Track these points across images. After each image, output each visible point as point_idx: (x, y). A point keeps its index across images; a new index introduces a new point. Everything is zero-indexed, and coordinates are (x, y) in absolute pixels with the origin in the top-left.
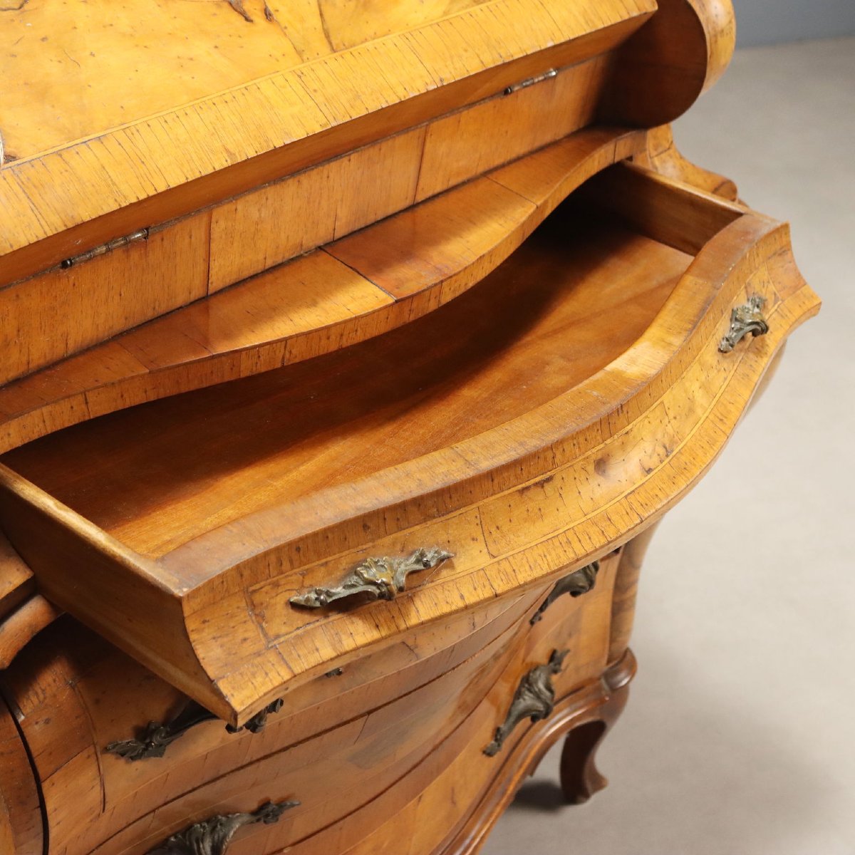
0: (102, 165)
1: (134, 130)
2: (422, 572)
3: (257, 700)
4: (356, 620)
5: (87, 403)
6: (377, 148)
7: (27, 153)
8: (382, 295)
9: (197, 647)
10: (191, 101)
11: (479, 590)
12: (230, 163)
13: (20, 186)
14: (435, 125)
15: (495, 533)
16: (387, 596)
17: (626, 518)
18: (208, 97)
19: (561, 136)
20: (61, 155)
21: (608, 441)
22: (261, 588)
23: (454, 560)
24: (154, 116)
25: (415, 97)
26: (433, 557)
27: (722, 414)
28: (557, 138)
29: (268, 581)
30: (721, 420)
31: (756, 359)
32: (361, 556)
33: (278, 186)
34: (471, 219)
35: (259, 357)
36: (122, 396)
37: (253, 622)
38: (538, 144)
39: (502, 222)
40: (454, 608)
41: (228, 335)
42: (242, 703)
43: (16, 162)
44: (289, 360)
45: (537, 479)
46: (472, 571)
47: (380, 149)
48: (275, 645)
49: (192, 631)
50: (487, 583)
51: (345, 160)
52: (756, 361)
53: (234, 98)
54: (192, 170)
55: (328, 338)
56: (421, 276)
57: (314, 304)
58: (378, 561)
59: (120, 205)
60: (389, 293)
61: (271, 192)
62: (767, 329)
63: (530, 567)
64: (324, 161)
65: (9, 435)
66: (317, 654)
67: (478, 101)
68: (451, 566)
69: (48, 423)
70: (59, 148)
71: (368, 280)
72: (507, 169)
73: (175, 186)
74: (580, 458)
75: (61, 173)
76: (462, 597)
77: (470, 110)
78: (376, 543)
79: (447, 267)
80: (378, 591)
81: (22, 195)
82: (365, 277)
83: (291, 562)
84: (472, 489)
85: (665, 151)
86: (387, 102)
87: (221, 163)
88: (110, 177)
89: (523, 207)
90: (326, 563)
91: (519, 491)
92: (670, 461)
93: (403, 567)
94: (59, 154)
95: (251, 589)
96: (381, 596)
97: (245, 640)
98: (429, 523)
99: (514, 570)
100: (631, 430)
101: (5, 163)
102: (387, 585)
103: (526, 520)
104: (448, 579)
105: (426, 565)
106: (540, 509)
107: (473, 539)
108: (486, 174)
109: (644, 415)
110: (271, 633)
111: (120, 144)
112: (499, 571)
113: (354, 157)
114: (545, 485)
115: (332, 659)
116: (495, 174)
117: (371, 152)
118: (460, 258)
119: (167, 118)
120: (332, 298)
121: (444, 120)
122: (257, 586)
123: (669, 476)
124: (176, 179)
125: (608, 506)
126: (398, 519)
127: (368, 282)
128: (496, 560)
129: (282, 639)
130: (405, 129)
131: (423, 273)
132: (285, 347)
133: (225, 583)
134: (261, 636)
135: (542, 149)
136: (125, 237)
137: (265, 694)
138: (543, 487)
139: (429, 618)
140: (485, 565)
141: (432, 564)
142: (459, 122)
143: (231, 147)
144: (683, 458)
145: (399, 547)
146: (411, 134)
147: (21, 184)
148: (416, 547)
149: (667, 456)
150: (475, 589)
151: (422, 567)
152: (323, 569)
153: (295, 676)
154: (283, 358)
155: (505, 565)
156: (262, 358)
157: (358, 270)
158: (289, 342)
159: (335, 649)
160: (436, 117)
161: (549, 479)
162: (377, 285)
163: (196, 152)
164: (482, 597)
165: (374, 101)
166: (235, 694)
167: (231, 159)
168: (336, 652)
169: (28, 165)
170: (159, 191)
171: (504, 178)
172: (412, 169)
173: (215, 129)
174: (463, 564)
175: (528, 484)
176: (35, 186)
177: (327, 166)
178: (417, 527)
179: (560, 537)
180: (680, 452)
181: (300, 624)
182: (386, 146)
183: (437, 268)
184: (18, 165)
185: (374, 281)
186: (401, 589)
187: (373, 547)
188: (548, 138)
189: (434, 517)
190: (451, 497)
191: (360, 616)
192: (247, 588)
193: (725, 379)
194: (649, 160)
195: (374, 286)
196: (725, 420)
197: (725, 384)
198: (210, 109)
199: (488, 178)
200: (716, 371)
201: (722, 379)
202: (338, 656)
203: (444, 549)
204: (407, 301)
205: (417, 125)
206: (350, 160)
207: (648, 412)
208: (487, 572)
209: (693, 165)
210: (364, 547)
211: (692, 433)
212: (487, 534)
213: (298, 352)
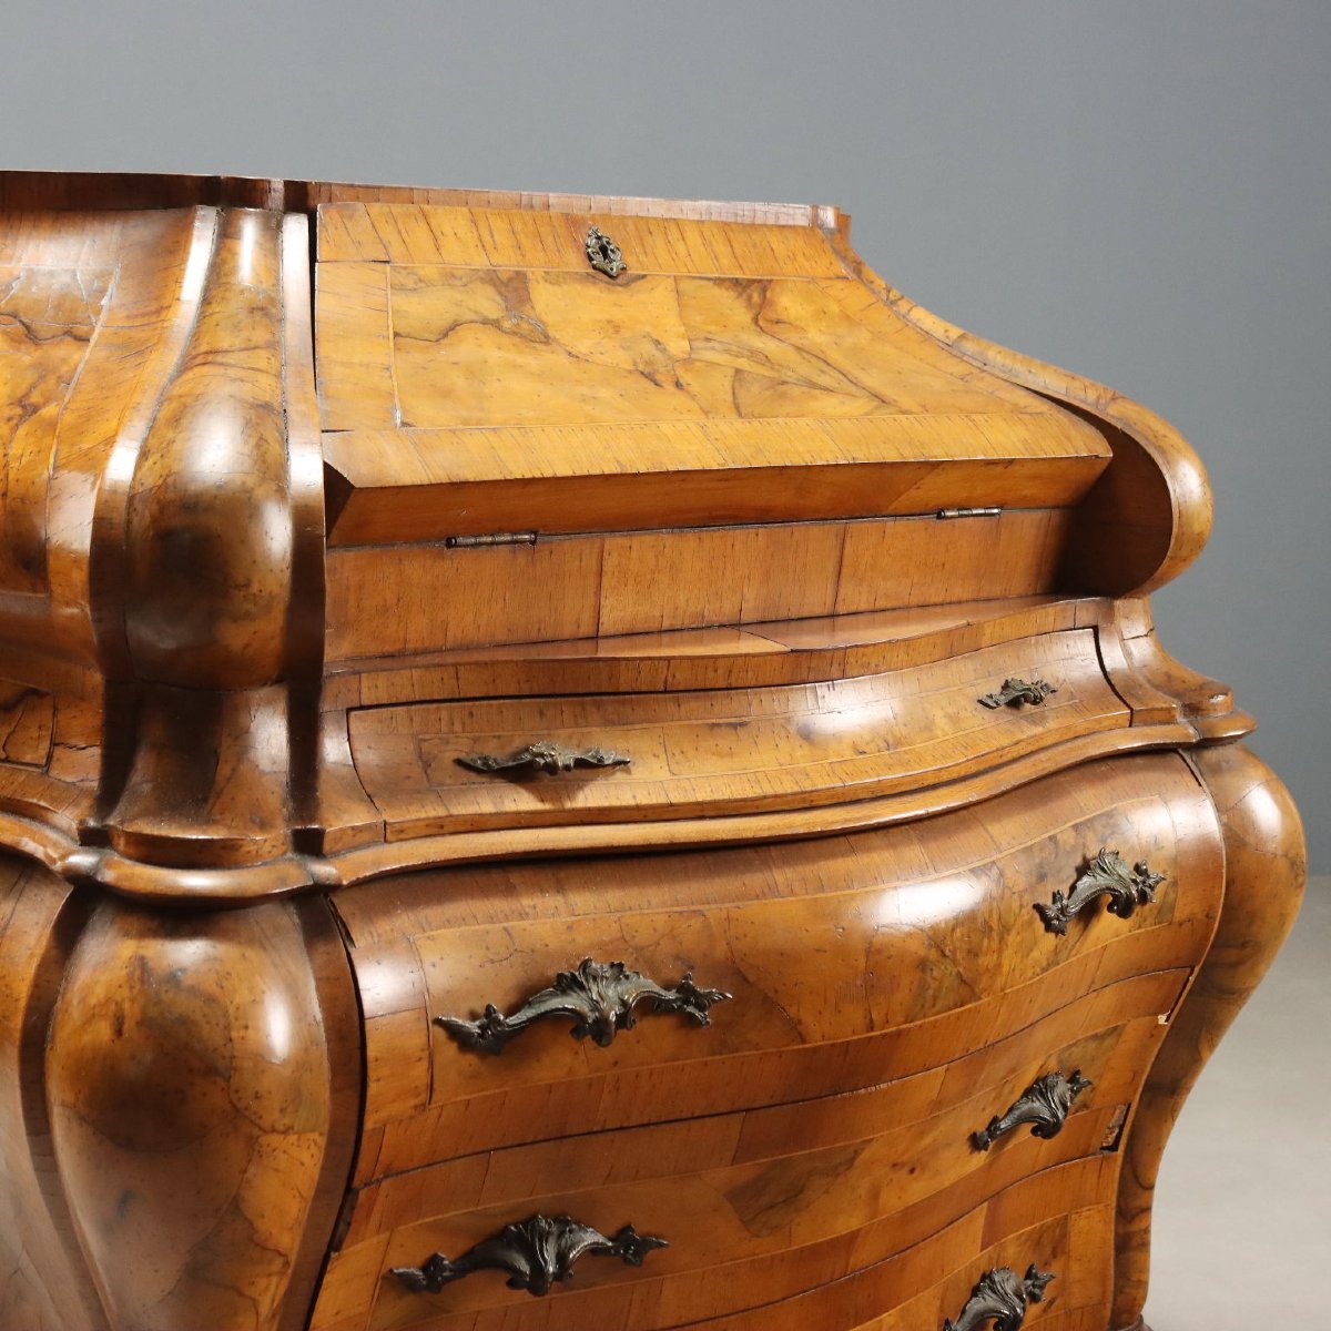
1: (528, 430)
2: (595, 767)
4: (522, 790)
5: (458, 679)
8: (778, 646)
11: (653, 796)
15: (678, 756)
17: (826, 778)
22: (431, 739)
23: (633, 769)
26: (609, 757)
29: (439, 735)
32: (535, 740)
33: (677, 536)
35: (639, 672)
37: (419, 766)
40: (624, 804)
42: (392, 816)
43: (412, 429)
44: (672, 684)
45: (733, 720)
46: (649, 780)
48: (437, 790)
50: (662, 792)
54: (580, 468)
55: (716, 671)
60: (786, 646)
61: (668, 540)
63: (712, 790)
66: (477, 806)
68: (628, 771)
69: (416, 688)
73: (561, 475)
74: (781, 716)
76: (634, 798)
78: (552, 732)
80: (543, 762)
83: (463, 724)
84: (657, 709)
90: (499, 736)
91: (709, 725)
93: (575, 755)
95: (421, 737)
96: (546, 766)
97: (409, 777)
98: (609, 728)
99: (694, 789)
102: (552, 756)
103: (713, 753)
104: (623, 780)
105: (601, 762)
106: (731, 748)
107: (654, 755)
110: (435, 780)
111: (512, 436)
112: (678, 786)
113: (762, 532)
114: (739, 729)
115: (491, 814)
122: (427, 737)
124: (564, 471)
125: (808, 765)
126: (576, 715)
128: (676, 777)
129: (445, 788)
132: (670, 668)
133: (394, 720)
134: (425, 779)
136: (513, 533)
137: (418, 820)
138: (736, 729)
139: (597, 806)
140: (664, 779)
141: (608, 763)
143: (623, 461)
144: (907, 757)
145: (575, 741)
148: (593, 745)
149: (888, 749)
150: (649, 795)
151: (595, 762)
152: (495, 741)
153: (451, 817)
154: (666, 681)
155: (685, 784)
156: (642, 674)
158: (672, 663)
159: (496, 807)
161: (743, 725)
162: (775, 642)
164: (654, 802)
166: (388, 810)
168: (495, 810)
170: (546, 476)
173: (608, 445)
174: (638, 772)
175: (721, 721)
177: (731, 532)
178: (597, 729)
179: (750, 775)
180: (905, 752)
181: (465, 780)
186: (567, 767)
189: (614, 724)
190: (633, 709)
191: (527, 789)
192: (417, 735)
195: (772, 642)
202: (497, 814)
203: (622, 755)
204: (804, 654)
208: (665, 785)
210: (540, 732)
212: (670, 755)
213: (682, 678)
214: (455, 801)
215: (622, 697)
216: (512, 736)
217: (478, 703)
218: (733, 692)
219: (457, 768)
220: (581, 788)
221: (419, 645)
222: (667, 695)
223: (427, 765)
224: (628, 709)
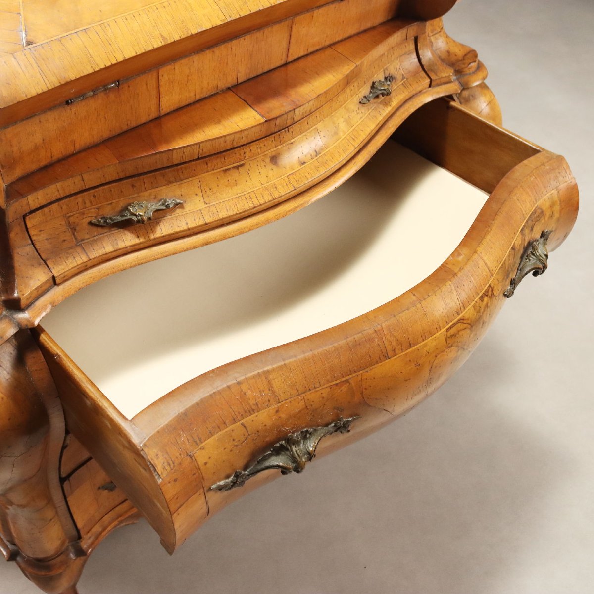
0: (85, 46)
1: (106, 25)
2: (164, 211)
3: (68, 271)
4: (126, 232)
5: (83, 180)
6: (262, 31)
7: (40, 40)
8: (258, 117)
9: (37, 243)
10: (143, 7)
11: (197, 221)
12: (163, 43)
13: (35, 60)
14: (297, 19)
15: (209, 192)
16: (141, 222)
17: (286, 187)
18: (154, 5)
19: (377, 24)
20: (60, 41)
21: (279, 147)
22: (74, 215)
23: (185, 205)
24: (119, 16)
25: (280, 3)
26: (172, 203)
27: (354, 136)
28: (375, 25)
29: (78, 212)
30: (354, 139)
31: (383, 108)
32: (131, 201)
33: (200, 55)
34: (317, 72)
35: (184, 153)
36: (104, 176)
37: (69, 232)
38: (362, 28)
39: (334, 74)
40: (182, 229)
41: (167, 141)
42: (59, 272)
43: (34, 45)
44: (202, 155)
45: (235, 165)
46: (194, 211)
47: (264, 33)
48: (81, 244)
49: (33, 235)
50: (201, 217)
51: (242, 39)
52: (383, 110)
53: (170, 4)
54: (139, 48)
56: (283, 106)
57: (219, 122)
58: (140, 204)
59: (94, 70)
60: (263, 116)
61: (195, 58)
62: (390, 93)
63: (227, 210)
64: (228, 40)
65: (38, 199)
66: (103, 249)
67: (324, 5)
68: (182, 208)
69: (61, 192)
70: (60, 36)
71: (253, 108)
72: (343, 42)
73: (128, 57)
74: (261, 155)
75: (60, 51)
76: (187, 224)
77: (320, 10)
78: (140, 194)
79: (299, 101)
80: (136, 219)
81: (35, 65)
82: (250, 106)
83: (91, 202)
84: (195, 169)
85: (438, 33)
86: (263, 6)
87: (158, 43)
88: (89, 53)
89: (348, 65)
90: (111, 204)
91: (223, 170)
92: (318, 158)
93: (154, 207)
94: (59, 40)
95: (68, 215)
96: (138, 221)
97: (64, 240)
98: (170, 185)
99: (218, 212)
100: (295, 141)
101: (26, 46)
102: (141, 216)
103: (227, 186)
104: (180, 214)
105: (168, 207)
106: (236, 181)
107: (196, 194)
108: (330, 46)
109: (303, 134)
110: (79, 238)
111: (97, 33)
112: (209, 211)
113: (247, 37)
114: (239, 168)
115: (111, 252)
116: (336, 46)
117: (259, 34)
118: (308, 96)
119: (128, 17)
120: (230, 118)
121: (303, 16)
122: (72, 214)
123: (315, 167)
124: (129, 53)
125: (276, 180)
126: (152, 183)
127: (252, 110)
128: (208, 205)
129: (85, 241)
130: (279, 21)
131: (284, 104)
132: (199, 148)
133: (52, 212)
134: (74, 239)
135: (365, 31)
136: (105, 86)
137: (72, 268)
138: (238, 169)
139: (167, 233)
140: (202, 208)
141: (171, 206)
142: (313, 16)
143: (165, 34)
144: (326, 158)
145: (153, 197)
146: (282, 24)
147: (35, 59)
148: (162, 197)
149: (316, 156)
150: (195, 220)
151: (165, 208)
152: (110, 206)
153: (90, 260)
154: (199, 154)
155: (213, 209)
156: (185, 154)
157: (247, 102)
158: (201, 144)
159: (114, 247)
160: (298, 14)
161: (242, 166)
162: (256, 111)
163: (143, 37)
164: (198, 224)
165: (255, 6)
166: (55, 267)
167: (164, 41)
168: (114, 248)
169: (40, 47)
170: (119, 61)
171: (340, 48)
172: (284, 44)
173: (156, 23)
174: (188, 207)
175: (230, 167)
176: (43, 60)
177: (230, 43)
178: (164, 187)
179: (246, 195)
180: (324, 154)
181: (95, 234)
182: (267, 31)
183: (293, 102)
184: (34, 47)
185: (256, 109)
186: (150, 219)
187: (138, 196)
188: (369, 25)
189: (173, 182)
190: (182, 172)
191: (129, 231)
192: (66, 215)
193: (361, 118)
194: (428, 38)
195: (255, 112)
196: (356, 139)
197: (361, 120)
198: (154, 11)
199: (332, 48)
200: (356, 113)
201: (359, 117)
202: (115, 251)
203: (179, 199)
204: (272, 121)
205: (286, 18)
206: (245, 39)
207: (306, 132)
208: (202, 212)
209: (454, 41)
210: (133, 196)
211: (334, 145)
212: (204, 192)
213: (207, 149)
214: (91, 248)
215: (175, 168)
216: (118, 201)
217: (97, 189)
218: (236, 150)
219: (90, 227)
220: (158, 223)
221: (60, 156)
222: (201, 161)
223: (74, 230)
224: (180, 172)
